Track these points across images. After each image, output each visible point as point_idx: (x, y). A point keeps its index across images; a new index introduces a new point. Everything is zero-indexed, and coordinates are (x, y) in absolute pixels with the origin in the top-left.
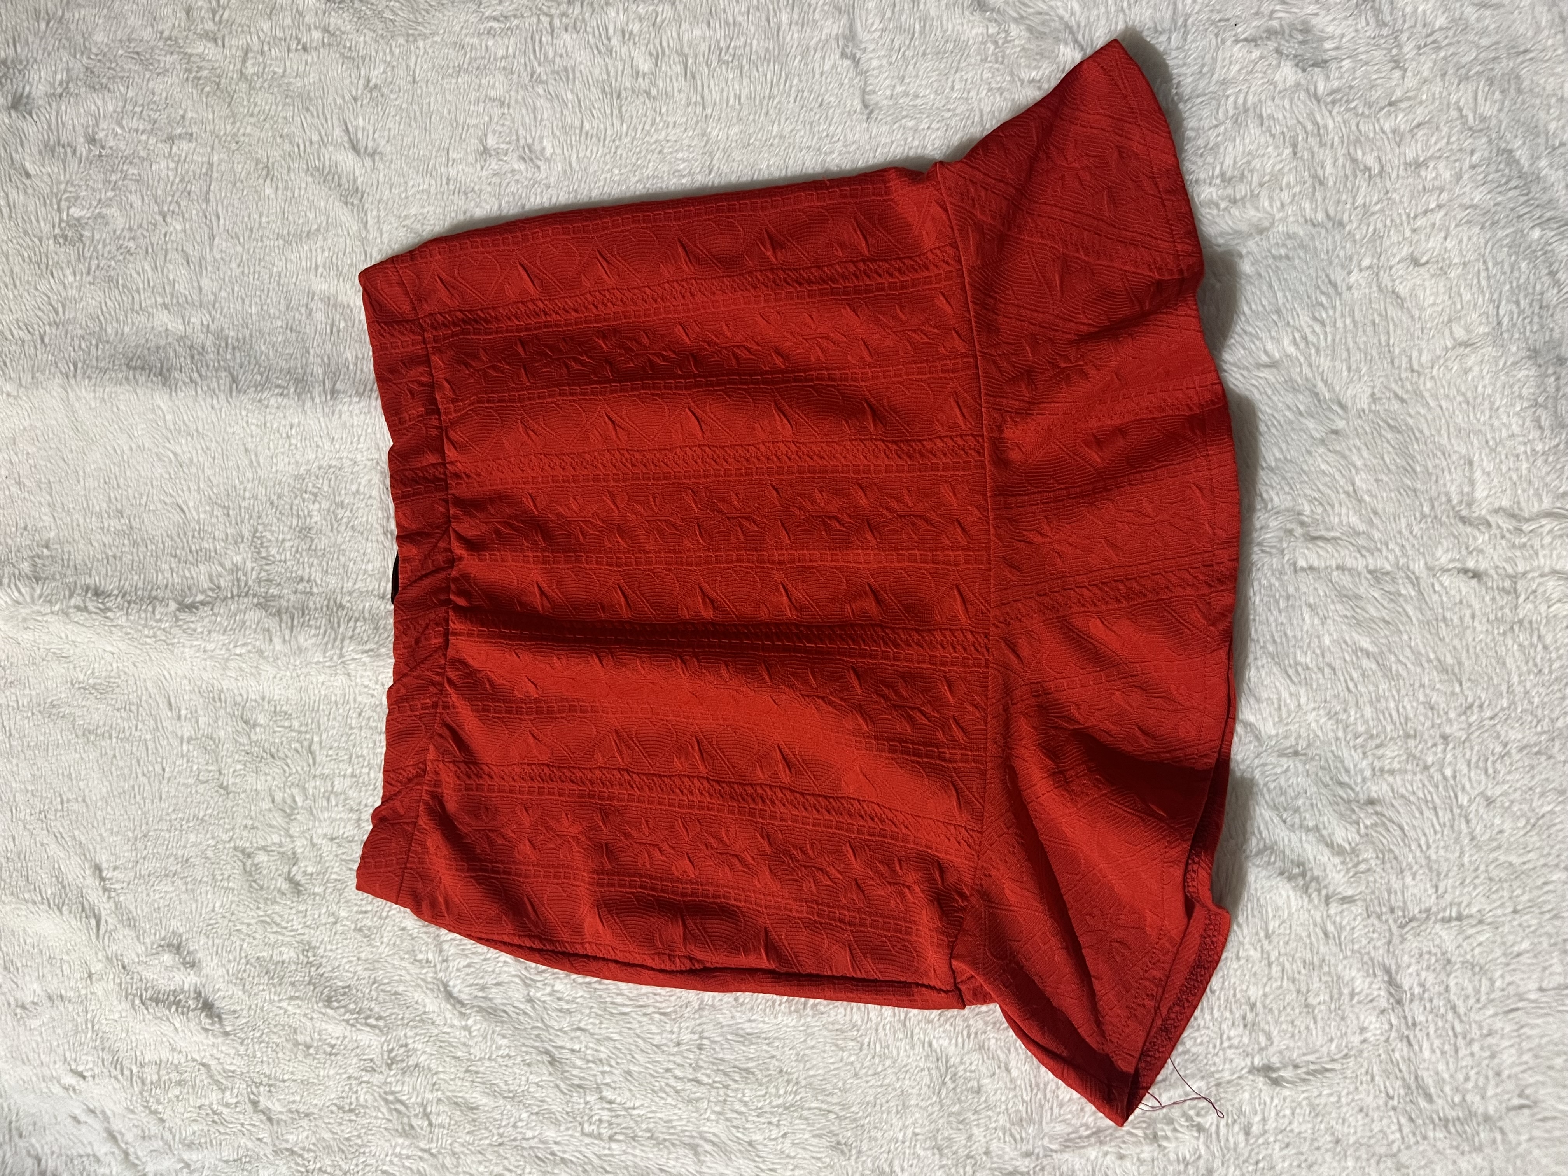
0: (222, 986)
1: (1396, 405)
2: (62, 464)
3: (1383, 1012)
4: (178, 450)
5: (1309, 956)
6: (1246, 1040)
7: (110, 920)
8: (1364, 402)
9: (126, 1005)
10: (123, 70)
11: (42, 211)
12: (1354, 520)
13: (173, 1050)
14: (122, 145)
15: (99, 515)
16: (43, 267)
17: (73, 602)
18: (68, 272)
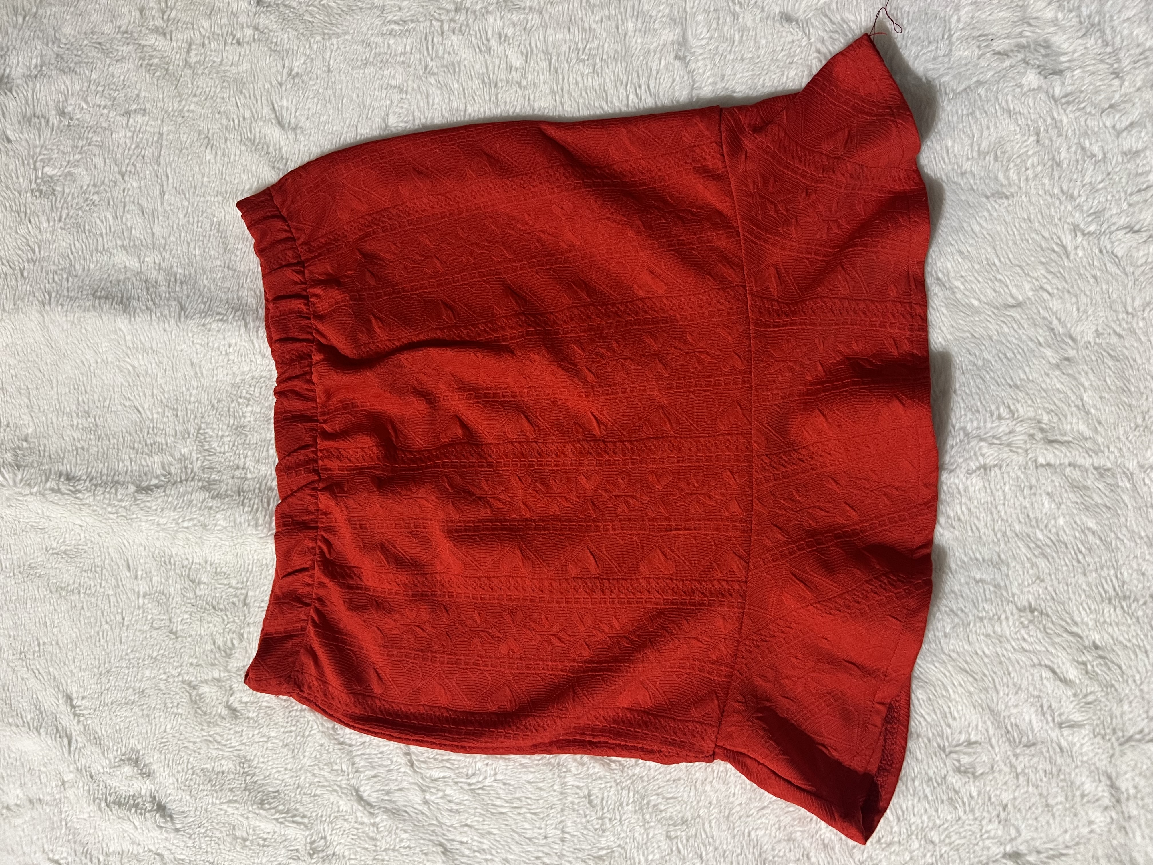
0: (173, 792)
1: (1114, 340)
2: (38, 373)
3: (1106, 808)
4: (136, 364)
5: (1048, 767)
6: (1000, 832)
7: (80, 740)
8: (1090, 337)
9: (93, 808)
10: (87, 56)
11: (21, 170)
12: (1082, 427)
13: (133, 843)
14: (87, 117)
15: (70, 415)
16: (22, 215)
17: (48, 485)
18: (43, 219)
